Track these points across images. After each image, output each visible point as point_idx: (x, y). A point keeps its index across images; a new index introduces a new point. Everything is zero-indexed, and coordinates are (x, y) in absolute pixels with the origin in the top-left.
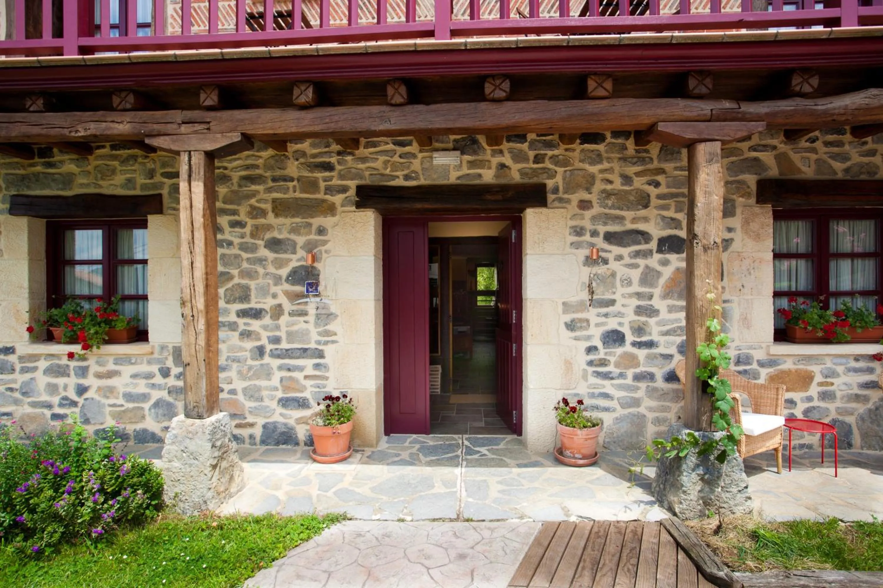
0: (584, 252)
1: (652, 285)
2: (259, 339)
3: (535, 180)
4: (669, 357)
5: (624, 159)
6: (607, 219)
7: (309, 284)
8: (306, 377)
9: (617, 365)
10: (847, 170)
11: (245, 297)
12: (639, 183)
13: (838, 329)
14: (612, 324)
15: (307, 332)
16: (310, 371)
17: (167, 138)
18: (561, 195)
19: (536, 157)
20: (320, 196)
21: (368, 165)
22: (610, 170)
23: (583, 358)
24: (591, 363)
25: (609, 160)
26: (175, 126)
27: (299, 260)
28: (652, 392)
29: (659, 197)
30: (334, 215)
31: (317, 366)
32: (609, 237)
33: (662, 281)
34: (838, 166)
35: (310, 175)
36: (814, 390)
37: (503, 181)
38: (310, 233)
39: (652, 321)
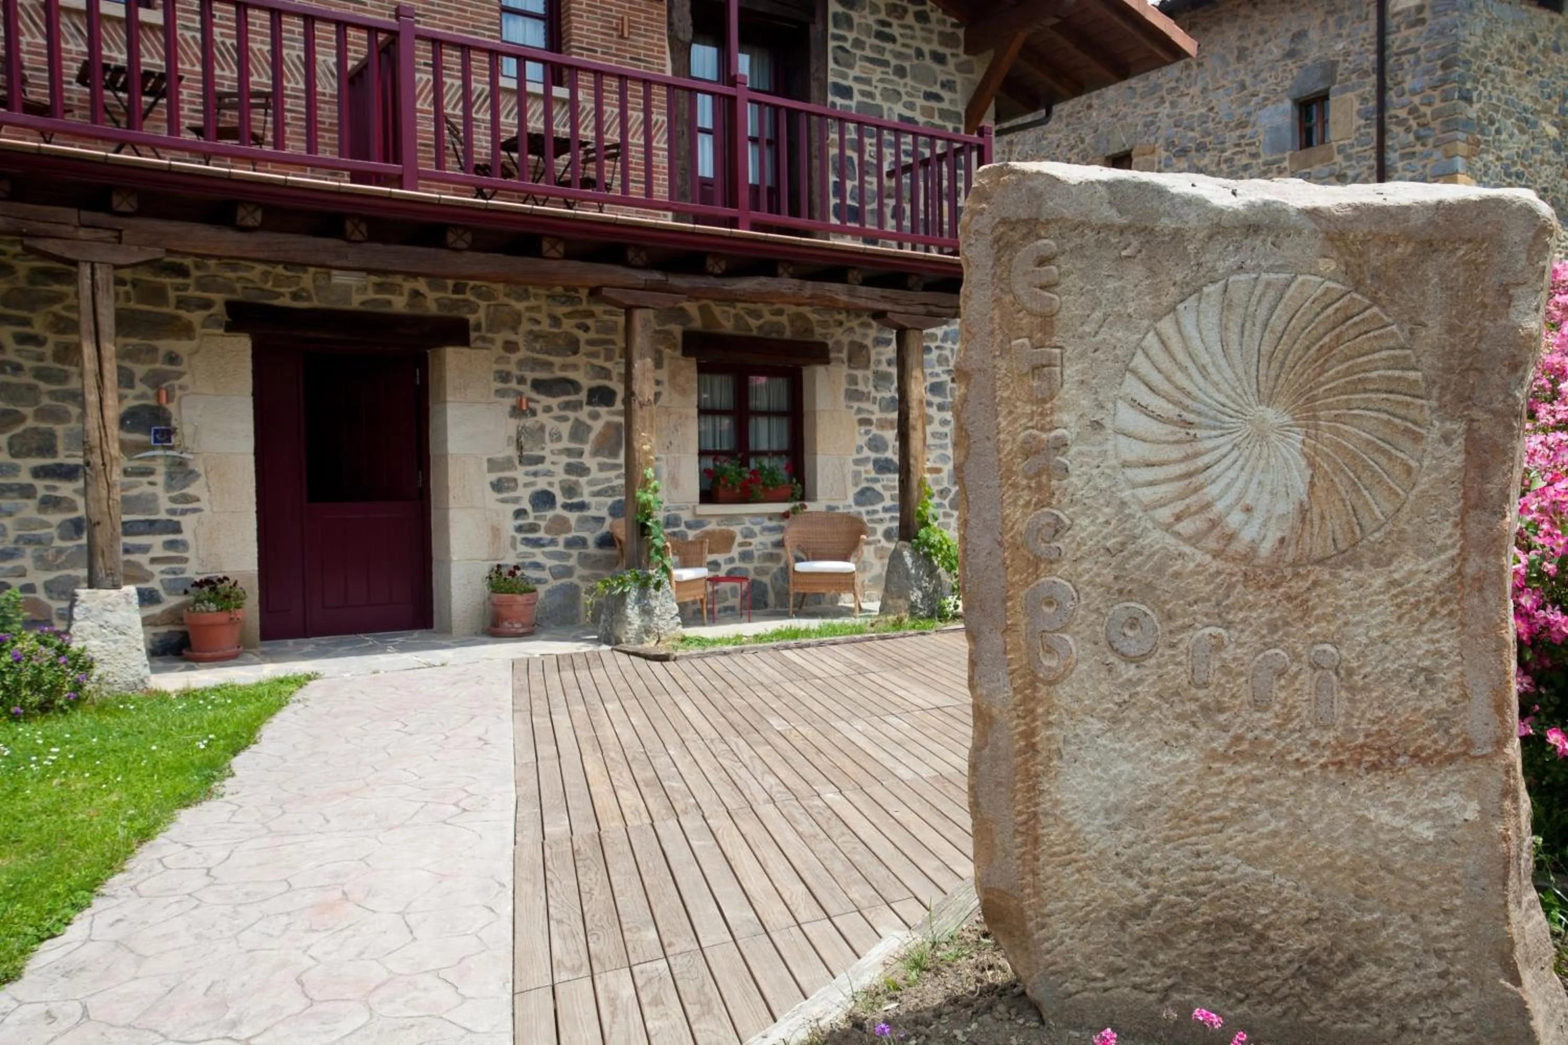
0: (510, 401)
1: (583, 440)
2: (75, 509)
3: (455, 313)
4: (601, 520)
5: (552, 297)
6: (536, 364)
7: (156, 432)
8: (154, 560)
9: (548, 530)
10: (760, 328)
11: (48, 449)
12: (568, 325)
13: (753, 487)
14: (542, 484)
15: (154, 498)
16: (158, 552)
17: (58, 242)
18: (483, 333)
19: (455, 286)
20: (170, 310)
21: (240, 274)
22: (537, 309)
23: (509, 525)
24: (519, 529)
25: (536, 296)
26: (70, 229)
27: (138, 397)
28: (584, 560)
29: (590, 343)
30: (191, 338)
31: (170, 545)
32: (538, 385)
33: (592, 436)
34: (753, 323)
35: (152, 278)
36: (735, 552)
37: (417, 311)
38: (154, 361)
39: (583, 480)
